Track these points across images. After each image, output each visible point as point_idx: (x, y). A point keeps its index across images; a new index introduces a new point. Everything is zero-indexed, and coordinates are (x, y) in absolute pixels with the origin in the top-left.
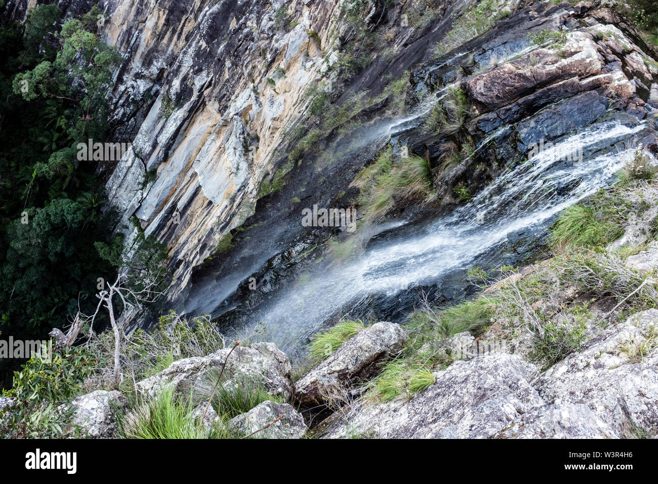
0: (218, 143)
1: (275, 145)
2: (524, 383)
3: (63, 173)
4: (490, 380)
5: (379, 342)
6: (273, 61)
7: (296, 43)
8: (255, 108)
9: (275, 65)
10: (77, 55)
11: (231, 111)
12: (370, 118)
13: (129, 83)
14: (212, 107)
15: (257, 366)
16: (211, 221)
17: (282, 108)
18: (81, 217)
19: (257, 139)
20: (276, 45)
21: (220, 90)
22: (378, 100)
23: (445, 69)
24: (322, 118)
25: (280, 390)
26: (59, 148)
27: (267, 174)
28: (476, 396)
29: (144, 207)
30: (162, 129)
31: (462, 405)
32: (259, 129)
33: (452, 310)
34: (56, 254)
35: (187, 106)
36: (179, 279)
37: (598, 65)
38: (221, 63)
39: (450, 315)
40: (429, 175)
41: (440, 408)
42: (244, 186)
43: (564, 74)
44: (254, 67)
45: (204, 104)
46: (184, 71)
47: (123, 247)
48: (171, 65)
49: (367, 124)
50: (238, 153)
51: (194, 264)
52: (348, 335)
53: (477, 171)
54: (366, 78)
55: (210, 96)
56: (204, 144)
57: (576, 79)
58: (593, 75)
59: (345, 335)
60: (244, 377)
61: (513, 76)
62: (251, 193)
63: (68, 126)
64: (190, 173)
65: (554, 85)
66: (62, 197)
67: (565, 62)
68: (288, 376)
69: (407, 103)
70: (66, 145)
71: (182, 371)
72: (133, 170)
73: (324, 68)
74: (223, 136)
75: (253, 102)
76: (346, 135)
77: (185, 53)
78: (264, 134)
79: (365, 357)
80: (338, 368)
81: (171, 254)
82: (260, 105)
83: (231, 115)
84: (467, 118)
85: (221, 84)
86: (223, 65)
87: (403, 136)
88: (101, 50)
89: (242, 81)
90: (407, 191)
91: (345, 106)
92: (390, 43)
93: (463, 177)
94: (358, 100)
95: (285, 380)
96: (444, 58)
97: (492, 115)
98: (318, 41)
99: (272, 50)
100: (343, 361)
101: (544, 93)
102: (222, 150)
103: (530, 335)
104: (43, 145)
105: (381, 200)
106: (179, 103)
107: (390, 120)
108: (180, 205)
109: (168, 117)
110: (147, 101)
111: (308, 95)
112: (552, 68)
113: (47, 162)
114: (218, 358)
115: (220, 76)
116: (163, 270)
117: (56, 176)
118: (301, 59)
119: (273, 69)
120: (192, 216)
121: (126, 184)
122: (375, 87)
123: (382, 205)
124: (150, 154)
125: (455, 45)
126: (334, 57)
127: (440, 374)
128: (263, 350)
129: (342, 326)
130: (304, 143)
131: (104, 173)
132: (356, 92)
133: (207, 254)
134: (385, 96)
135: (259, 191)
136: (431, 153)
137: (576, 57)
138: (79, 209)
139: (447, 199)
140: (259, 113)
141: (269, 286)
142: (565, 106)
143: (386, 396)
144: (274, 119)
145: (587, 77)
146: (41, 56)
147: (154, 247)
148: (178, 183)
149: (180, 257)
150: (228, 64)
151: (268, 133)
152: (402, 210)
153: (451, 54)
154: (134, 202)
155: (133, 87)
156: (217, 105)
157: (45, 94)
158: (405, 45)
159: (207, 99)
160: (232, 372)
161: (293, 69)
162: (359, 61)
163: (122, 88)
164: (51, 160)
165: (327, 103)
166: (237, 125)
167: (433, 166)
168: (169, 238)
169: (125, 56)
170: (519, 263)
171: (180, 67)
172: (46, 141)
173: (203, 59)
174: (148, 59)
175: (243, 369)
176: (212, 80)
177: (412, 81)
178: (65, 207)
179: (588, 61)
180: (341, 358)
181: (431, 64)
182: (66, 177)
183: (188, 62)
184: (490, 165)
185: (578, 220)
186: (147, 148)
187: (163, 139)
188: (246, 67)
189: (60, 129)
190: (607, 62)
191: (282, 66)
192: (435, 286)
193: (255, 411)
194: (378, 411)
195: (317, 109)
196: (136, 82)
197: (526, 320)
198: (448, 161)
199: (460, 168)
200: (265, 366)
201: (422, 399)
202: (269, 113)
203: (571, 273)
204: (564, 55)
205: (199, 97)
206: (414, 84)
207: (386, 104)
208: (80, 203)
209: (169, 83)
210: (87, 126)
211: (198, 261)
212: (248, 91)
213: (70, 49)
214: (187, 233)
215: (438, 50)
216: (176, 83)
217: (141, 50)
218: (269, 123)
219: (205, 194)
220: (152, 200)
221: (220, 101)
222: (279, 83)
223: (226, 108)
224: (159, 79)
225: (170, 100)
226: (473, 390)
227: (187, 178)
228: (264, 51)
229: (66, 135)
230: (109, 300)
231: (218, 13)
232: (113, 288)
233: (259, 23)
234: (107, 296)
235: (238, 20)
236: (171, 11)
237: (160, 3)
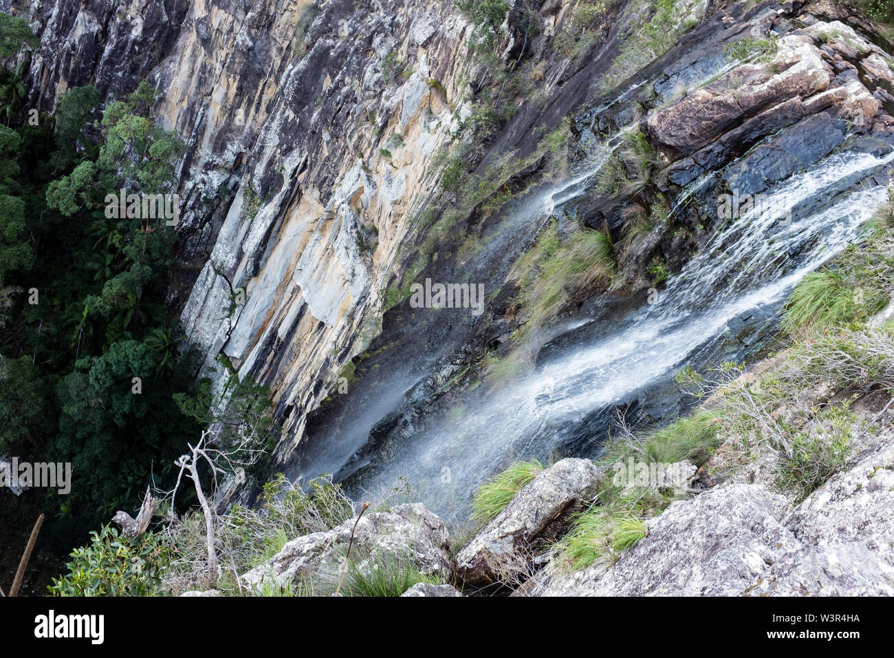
0: (324, 243)
1: (399, 237)
2: (771, 522)
3: (123, 306)
4: (724, 523)
5: (565, 487)
6: (385, 125)
7: (414, 98)
8: (368, 191)
9: (388, 131)
10: (127, 148)
11: (337, 199)
12: (523, 187)
13: (199, 177)
14: (311, 196)
16: (325, 350)
17: (404, 186)
18: (151, 363)
19: (375, 231)
20: (387, 104)
21: (319, 172)
22: (531, 161)
23: (616, 107)
24: (458, 194)
25: (436, 567)
26: (115, 273)
27: (394, 277)
28: (706, 547)
29: (233, 340)
30: (247, 233)
31: (688, 561)
32: (376, 219)
33: (662, 433)
34: (124, 415)
35: (277, 199)
36: (291, 431)
37: (825, 77)
38: (316, 136)
39: (659, 440)
40: (611, 253)
41: (658, 569)
42: (364, 297)
43: (779, 94)
44: (360, 137)
45: (299, 193)
46: (268, 152)
47: (211, 397)
48: (250, 147)
49: (520, 195)
50: (351, 254)
51: (308, 410)
52: (522, 482)
53: (676, 240)
54: (512, 133)
55: (306, 182)
56: (304, 247)
57: (797, 99)
58: (820, 91)
59: (517, 482)
61: (710, 106)
62: (375, 305)
63: (124, 243)
64: (290, 288)
65: (768, 111)
66: (125, 338)
67: (779, 78)
68: (446, 547)
69: (570, 160)
70: (123, 270)
71: (300, 554)
72: (214, 291)
73: (454, 127)
74: (329, 234)
75: (364, 183)
76: (493, 213)
77: (267, 129)
78: (384, 225)
79: (548, 509)
80: (512, 529)
81: (276, 399)
82: (375, 186)
83: (337, 203)
84: (654, 169)
85: (319, 164)
86: (320, 138)
87: (567, 208)
88: (157, 138)
89: (347, 157)
90: (584, 278)
91: (487, 174)
92: (539, 82)
93: (658, 250)
94: (505, 164)
95: (441, 553)
96: (614, 94)
97: (687, 162)
98: (443, 93)
99: (382, 111)
100: (519, 518)
101: (755, 123)
102: (329, 252)
103: (772, 457)
104: (93, 272)
105: (549, 296)
106: (266, 197)
108: (282, 332)
109: (253, 217)
110: (224, 198)
111: (437, 165)
112: (762, 89)
113: (100, 294)
115: (317, 153)
116: (267, 422)
117: (114, 312)
118: (423, 118)
119: (387, 136)
120: (299, 345)
121: (206, 312)
122: (524, 144)
123: (552, 300)
124: (235, 269)
125: (626, 75)
126: (466, 110)
127: (653, 522)
128: (407, 515)
129: (515, 469)
130: (439, 231)
131: (176, 301)
132: (501, 154)
133: (324, 394)
134: (540, 154)
135: (385, 302)
136: (611, 223)
137: (793, 70)
138: (148, 352)
139: (640, 282)
140: (374, 198)
141: (411, 428)
142: (786, 137)
143: (582, 560)
144: (395, 203)
145: (812, 95)
146: (79, 156)
147: (253, 391)
148: (275, 303)
149: (289, 402)
150: (326, 136)
151: (388, 223)
152: (580, 305)
153: (624, 87)
154: (221, 335)
155: (204, 182)
156: (316, 193)
157: (89, 205)
158: (560, 83)
159: (303, 187)
160: (368, 548)
161: (413, 133)
162: (500, 112)
163: (189, 185)
164: (105, 290)
165: (463, 172)
166: (347, 216)
167: (615, 242)
168: (271, 378)
169: (189, 142)
170: (749, 360)
171: (262, 148)
172: (96, 266)
173: (293, 134)
174: (220, 142)
175: (382, 543)
176: (306, 160)
177: (573, 130)
178: (130, 352)
179: (810, 73)
180: (515, 514)
181: (597, 104)
182: (126, 311)
183: (272, 141)
184: (692, 230)
185: (822, 291)
186: (231, 262)
187: (250, 246)
188: (351, 137)
189: (113, 249)
190: (836, 71)
191: (398, 131)
192: (635, 403)
194: (572, 582)
195: (451, 183)
196: (207, 174)
197: (765, 436)
198: (635, 230)
199: (652, 238)
200: (413, 536)
201: (632, 560)
202: (386, 195)
203: (821, 363)
204: (777, 69)
205: (293, 184)
206: (577, 133)
207: (542, 165)
208: (149, 343)
209: (251, 170)
210: (148, 241)
211: (313, 404)
212: (356, 170)
213: (117, 142)
214: (295, 369)
215: (604, 84)
216: (260, 170)
217: (210, 131)
218: (388, 208)
219: (313, 314)
220: (244, 330)
221: (320, 187)
222: (397, 154)
223: (329, 195)
224: (237, 167)
225: (254, 193)
226: (701, 540)
227: (288, 295)
228: (372, 113)
229: (123, 256)
230: (192, 468)
231: (305, 72)
232: (196, 450)
233: (361, 78)
234: (189, 462)
235: (333, 77)
236: (244, 76)
237: (228, 67)
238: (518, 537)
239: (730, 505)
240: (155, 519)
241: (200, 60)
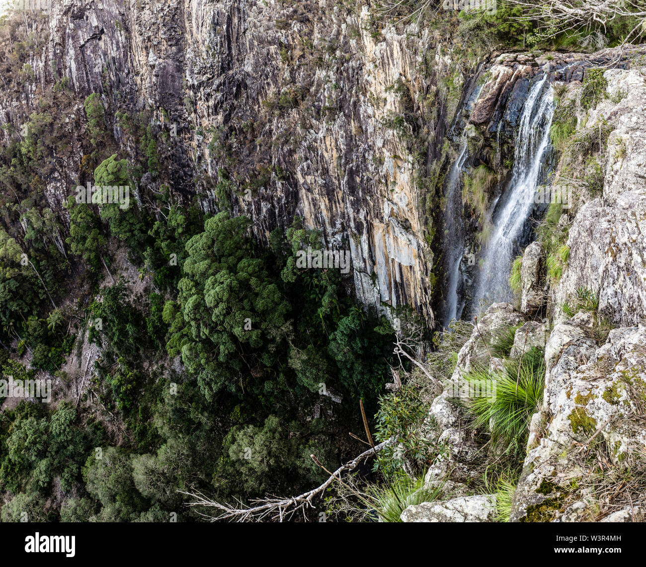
0: (392, 237)
1: (416, 216)
2: (600, 209)
3: (333, 306)
4: (587, 223)
5: (534, 257)
6: (386, 181)
7: (390, 166)
8: (395, 207)
9: (389, 182)
10: (301, 244)
11: (386, 218)
12: (446, 170)
13: (332, 241)
14: (376, 222)
15: (497, 320)
16: (418, 275)
17: (406, 198)
18: (358, 322)
19: (407, 220)
20: (383, 174)
21: (374, 213)
22: (443, 159)
23: (458, 123)
24: (427, 187)
25: (517, 320)
26: (323, 295)
27: (424, 232)
28: (589, 235)
29: (382, 294)
30: (362, 249)
31: (588, 244)
32: (404, 215)
33: (549, 213)
34: (360, 349)
35: (365, 231)
36: (428, 314)
37: (511, 71)
38: (365, 200)
39: (549, 216)
40: (490, 169)
41: (582, 255)
42: (419, 246)
43: (502, 85)
44: (381, 191)
45: (371, 224)
46: (352, 216)
47: (389, 321)
48: (344, 218)
49: (447, 173)
50: (404, 234)
51: (428, 302)
52: (519, 268)
53: (506, 150)
54: (431, 155)
55: (371, 219)
56: (385, 243)
57: (508, 82)
59: (518, 269)
60: (497, 331)
61: (485, 102)
62: (425, 247)
63: (319, 281)
64: (390, 261)
65: (503, 91)
66: (342, 318)
67: (498, 80)
68: (515, 310)
69: (455, 150)
70: (325, 291)
71: (466, 355)
72: (363, 280)
73: (410, 166)
74: (391, 232)
75: (392, 206)
76: (443, 185)
77: (346, 208)
78: (408, 215)
79: (534, 270)
80: (529, 286)
81: (414, 306)
82: (396, 204)
84: (483, 133)
85: (372, 209)
86: (367, 200)
87: (465, 165)
88: (310, 234)
89: (380, 201)
90: (487, 183)
91: (432, 174)
92: (428, 133)
93: (503, 156)
94: (435, 166)
95: (515, 314)
96: (454, 120)
97: (491, 123)
98: (399, 158)
99: (382, 177)
100: (528, 280)
101: (502, 97)
102: (396, 239)
103: (584, 190)
104: (315, 299)
105: (481, 198)
106: (361, 233)
107: (454, 163)
108: (398, 279)
109: (360, 243)
110: (346, 243)
111: (413, 183)
112: (496, 86)
113: (322, 306)
114: (476, 334)
115: (369, 206)
116: (416, 317)
117: (331, 310)
118: (398, 170)
119: (389, 184)
120: (408, 280)
121: (366, 290)
122: (437, 155)
123: (483, 199)
124: (366, 267)
125: (454, 112)
126: (410, 158)
127: (568, 243)
128: (492, 311)
129: (515, 264)
130: (429, 204)
131: (351, 292)
132: (432, 164)
133: (429, 292)
134: (444, 155)
135: (428, 242)
136: (482, 159)
137: (501, 75)
138: (354, 318)
139: (505, 172)
140: (399, 208)
141: (470, 281)
142: (514, 94)
143: (558, 275)
144: (407, 205)
146: (286, 256)
147: (403, 309)
148: (388, 270)
149: (419, 304)
150: (368, 198)
151: (409, 214)
152: (493, 193)
153: (455, 116)
154: (376, 295)
155: (335, 241)
156: (378, 220)
157: (299, 273)
158: (435, 129)
159: (371, 221)
160: (489, 333)
161: (398, 178)
162: (422, 151)
163: (330, 245)
164: (323, 303)
165: (423, 179)
166: (393, 222)
167: (488, 164)
168: (406, 299)
169: (321, 229)
170: (555, 168)
171: (348, 216)
172: (314, 296)
173: (356, 205)
174: (333, 223)
175: (492, 327)
176: (367, 211)
177: (449, 140)
178: (347, 322)
179: (506, 72)
180: (526, 280)
181: (451, 127)
182: (336, 307)
183: (351, 211)
184: (508, 143)
185: (557, 130)
186: (362, 265)
187: (366, 255)
188: (377, 193)
189: (317, 286)
190: (512, 67)
191: (392, 180)
192: (534, 211)
193: (516, 339)
194: (561, 285)
195: (421, 185)
196: (335, 237)
197: (577, 186)
198: (492, 156)
199: (498, 155)
200: (501, 317)
201: (572, 260)
203: (573, 151)
204: (496, 78)
205: (367, 222)
206: (451, 140)
207: (447, 158)
208: (352, 315)
209: (349, 227)
210: (328, 275)
211: (428, 299)
212: (386, 203)
213: (296, 244)
214: (412, 290)
215: (449, 119)
216: (352, 224)
217: (327, 221)
218: (406, 209)
219: (405, 265)
220: (383, 288)
221: (377, 217)
222: (396, 188)
223: (382, 218)
224: (344, 229)
225: (355, 234)
226: (586, 234)
227: (391, 264)
228: (379, 180)
229: (322, 286)
230: (401, 351)
231: (348, 180)
232: (398, 344)
233: (368, 171)
234: (399, 350)
235: (359, 176)
236: (328, 194)
237: (321, 194)
238: (533, 287)
239: (585, 216)
240: (402, 379)
241: (310, 198)
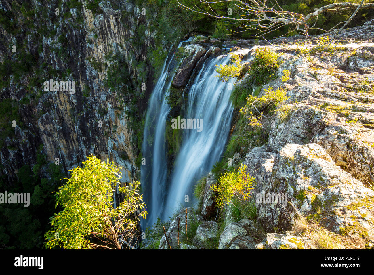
1: (131, 149)
6: (110, 125)
7: (112, 114)
8: (116, 143)
9: (111, 126)
11: (110, 151)
17: (124, 136)
19: (125, 152)
20: (107, 120)
21: (101, 147)
32: (123, 148)
37: (204, 49)
42: (133, 169)
43: (197, 60)
44: (106, 132)
46: (84, 151)
48: (79, 153)
50: (122, 161)
54: (142, 107)
57: (201, 58)
58: (205, 54)
61: (184, 71)
62: (137, 169)
65: (197, 64)
67: (194, 56)
74: (114, 160)
75: (114, 142)
77: (80, 145)
80: (210, 197)
82: (117, 141)
85: (99, 145)
86: (95, 139)
89: (105, 139)
94: (145, 115)
98: (119, 108)
99: (106, 122)
101: (196, 69)
102: (117, 164)
108: (118, 192)
111: (129, 126)
112: (193, 61)
115: (97, 143)
118: (118, 117)
119: (112, 127)
126: (127, 109)
132: (143, 114)
135: (139, 167)
137: (196, 52)
140: (119, 144)
144: (125, 142)
150: (97, 138)
151: (126, 147)
156: (104, 153)
159: (99, 153)
161: (118, 123)
163: (69, 173)
165: (137, 124)
166: (115, 152)
169: (61, 162)
171: (82, 151)
173: (88, 142)
174: (70, 157)
176: (96, 146)
179: (200, 51)
180: (208, 193)
183: (84, 147)
188: (103, 133)
190: (206, 47)
191: (114, 124)
196: (72, 167)
202: (122, 141)
205: (96, 154)
212: (110, 140)
217: (65, 156)
218: (124, 144)
219: (123, 182)
221: (104, 151)
222: (117, 130)
223: (107, 151)
224: (78, 160)
228: (105, 124)
231: (81, 126)
233: (96, 118)
235: (89, 122)
236: (65, 137)
237: (59, 137)
238: (212, 198)
241: (51, 140)
